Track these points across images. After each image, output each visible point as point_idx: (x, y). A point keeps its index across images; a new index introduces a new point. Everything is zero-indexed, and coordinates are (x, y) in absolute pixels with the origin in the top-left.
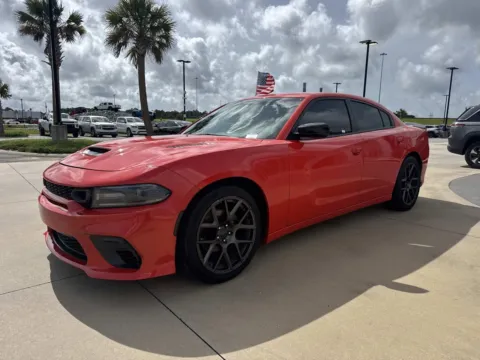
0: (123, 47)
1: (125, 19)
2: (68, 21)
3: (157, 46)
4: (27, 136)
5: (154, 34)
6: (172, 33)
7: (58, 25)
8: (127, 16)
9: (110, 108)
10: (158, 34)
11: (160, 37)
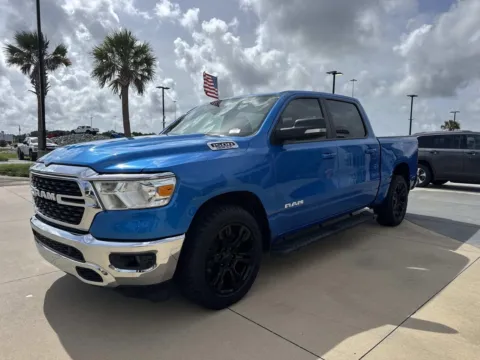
0: (108, 79)
1: (110, 55)
2: (55, 53)
3: (140, 78)
4: (7, 160)
5: (137, 68)
6: (153, 67)
7: (45, 57)
8: (112, 52)
9: (88, 132)
10: (140, 68)
11: (143, 70)
